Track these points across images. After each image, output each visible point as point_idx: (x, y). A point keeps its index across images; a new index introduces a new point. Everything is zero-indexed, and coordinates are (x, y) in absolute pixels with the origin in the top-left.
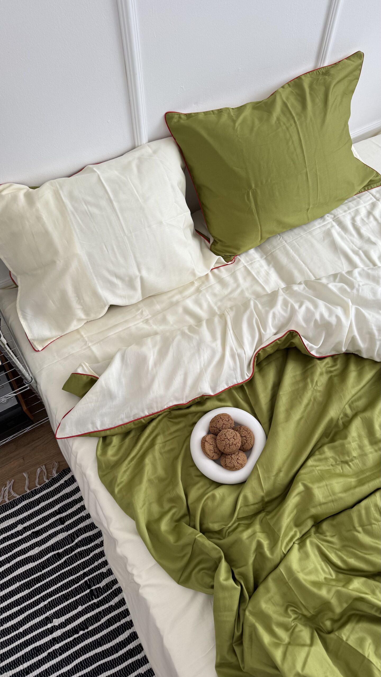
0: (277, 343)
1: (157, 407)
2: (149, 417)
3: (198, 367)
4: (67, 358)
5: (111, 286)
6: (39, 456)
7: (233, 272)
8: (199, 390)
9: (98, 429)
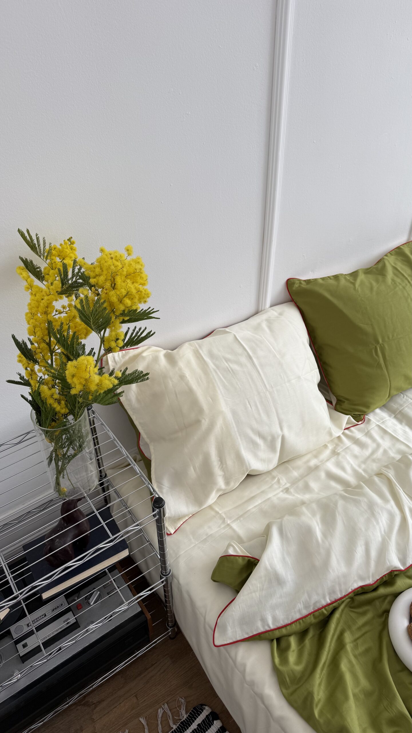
1: (341, 591)
2: (331, 606)
3: (379, 534)
4: (205, 540)
5: (254, 448)
6: (156, 691)
7: (366, 431)
8: (388, 563)
9: (269, 627)
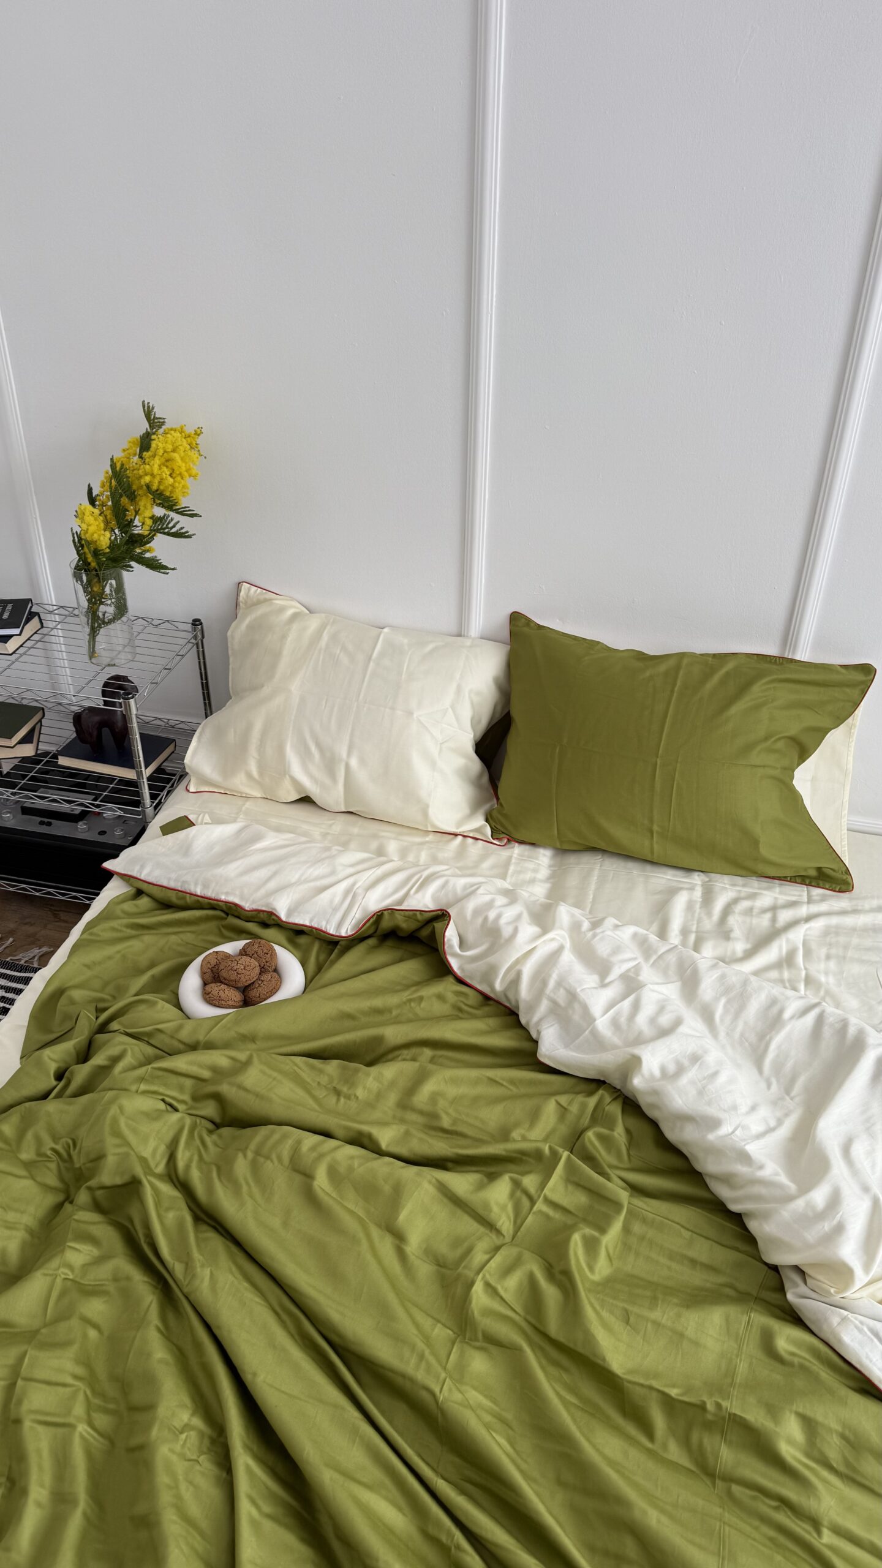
0: (416, 915)
1: (213, 891)
2: (197, 898)
5: (305, 755)
7: (488, 853)
